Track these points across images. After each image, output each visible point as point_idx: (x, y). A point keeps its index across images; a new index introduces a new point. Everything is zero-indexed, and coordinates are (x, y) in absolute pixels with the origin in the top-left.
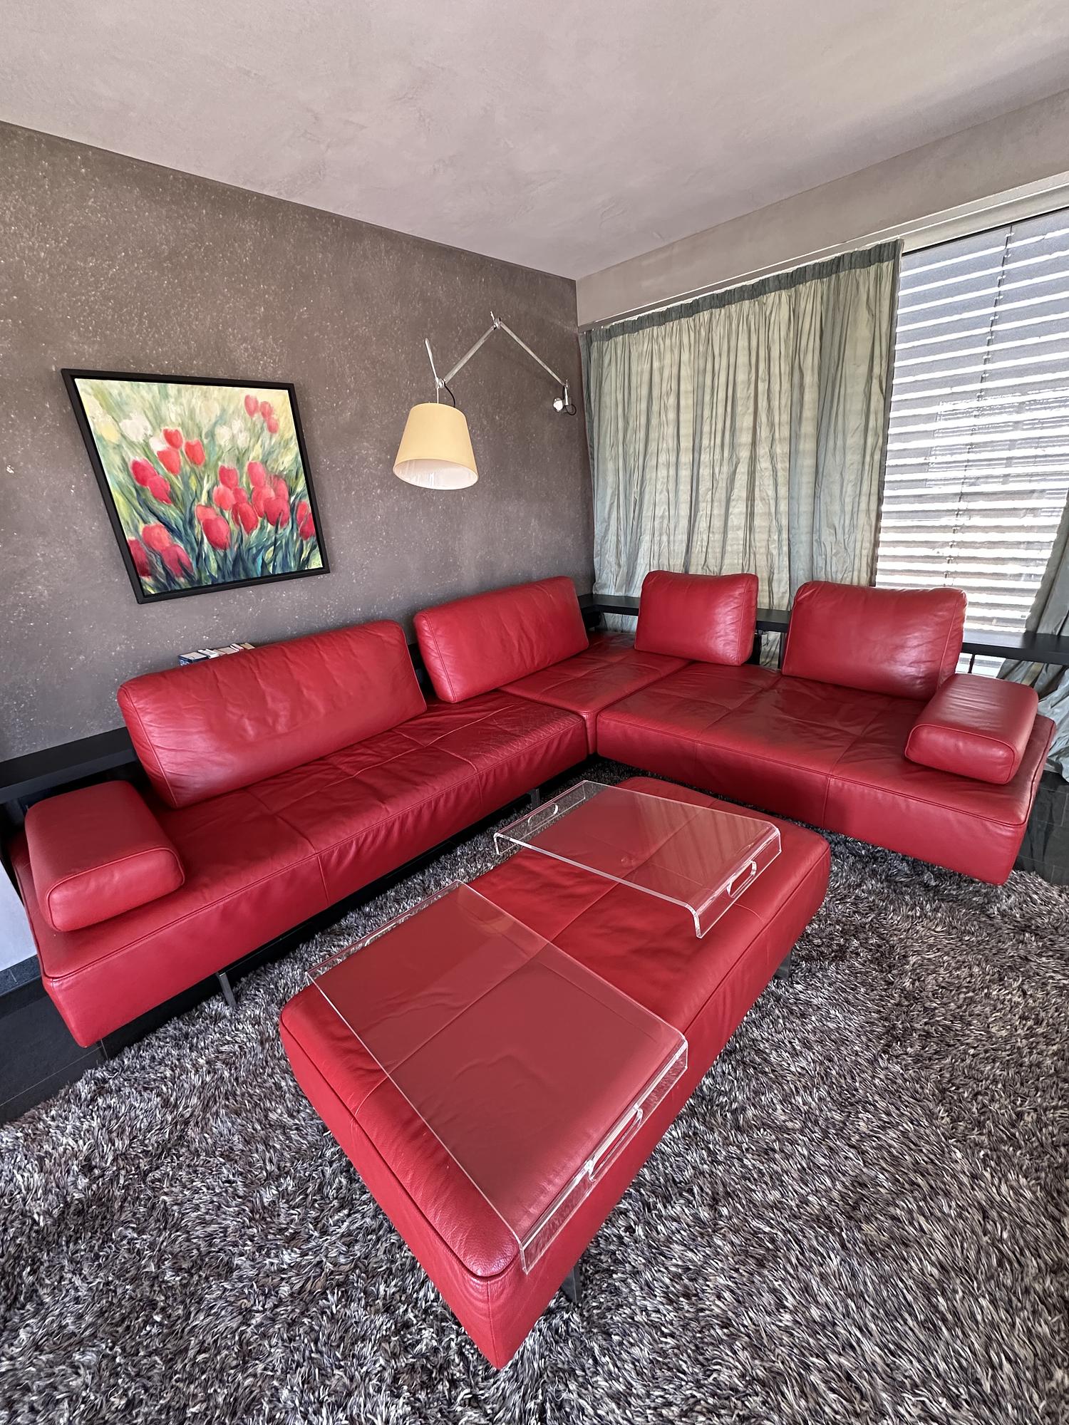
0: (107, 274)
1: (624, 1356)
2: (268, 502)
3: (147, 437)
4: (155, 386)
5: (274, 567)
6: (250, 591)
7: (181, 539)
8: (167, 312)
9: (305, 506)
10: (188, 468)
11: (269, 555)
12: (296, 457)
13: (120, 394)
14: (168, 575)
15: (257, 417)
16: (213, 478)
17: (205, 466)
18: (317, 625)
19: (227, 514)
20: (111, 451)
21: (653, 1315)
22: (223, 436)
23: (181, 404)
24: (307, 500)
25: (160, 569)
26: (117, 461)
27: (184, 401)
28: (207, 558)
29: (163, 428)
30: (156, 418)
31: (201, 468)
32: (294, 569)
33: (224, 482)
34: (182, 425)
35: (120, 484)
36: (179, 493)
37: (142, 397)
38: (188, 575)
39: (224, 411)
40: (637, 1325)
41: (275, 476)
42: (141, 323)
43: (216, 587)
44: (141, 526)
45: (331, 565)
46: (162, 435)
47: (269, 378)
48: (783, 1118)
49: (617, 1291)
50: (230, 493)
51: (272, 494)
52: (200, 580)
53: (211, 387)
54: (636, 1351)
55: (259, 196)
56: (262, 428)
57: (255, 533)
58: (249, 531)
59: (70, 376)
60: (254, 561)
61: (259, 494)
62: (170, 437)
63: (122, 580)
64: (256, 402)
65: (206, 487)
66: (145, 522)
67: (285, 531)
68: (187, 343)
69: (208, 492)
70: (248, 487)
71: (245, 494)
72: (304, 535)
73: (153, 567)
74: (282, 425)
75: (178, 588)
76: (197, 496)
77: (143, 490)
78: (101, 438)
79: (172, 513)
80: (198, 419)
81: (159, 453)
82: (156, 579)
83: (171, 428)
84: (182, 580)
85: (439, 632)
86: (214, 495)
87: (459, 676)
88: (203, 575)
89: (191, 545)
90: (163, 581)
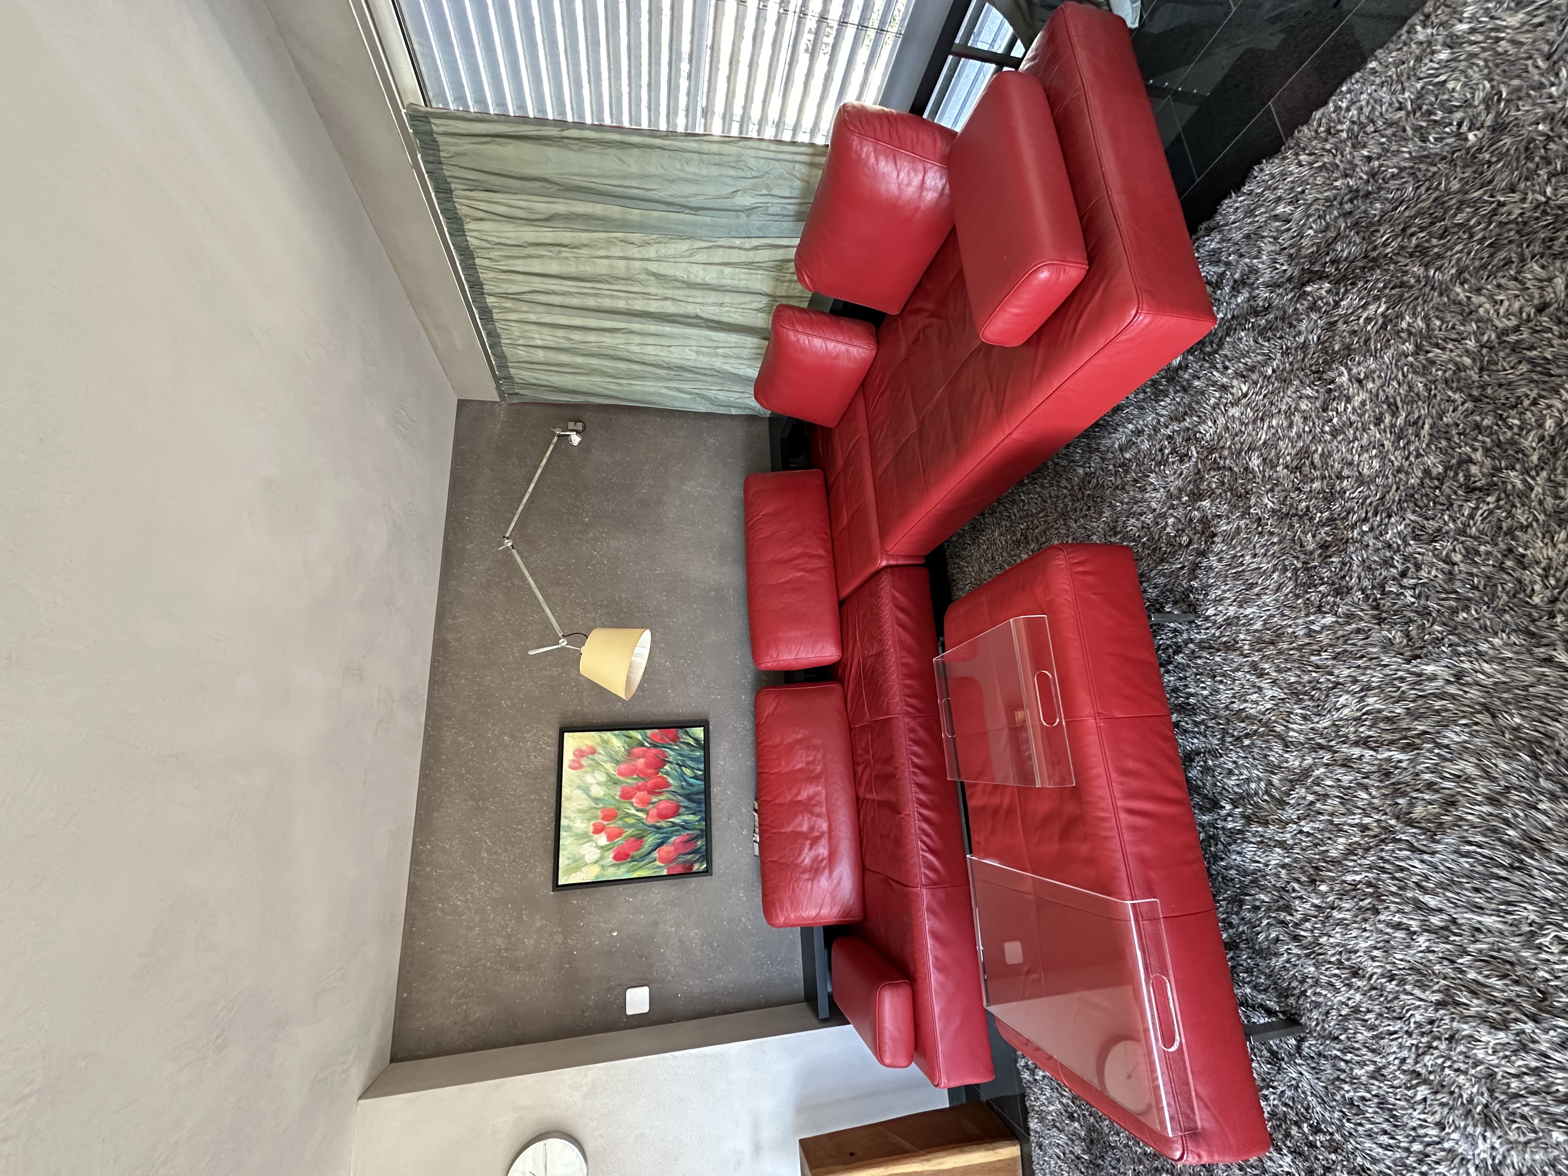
0: (490, 846)
1: (1356, 1045)
2: (647, 765)
3: (597, 846)
4: (563, 834)
5: (698, 769)
6: (715, 790)
7: (671, 837)
8: (512, 810)
9: (653, 735)
10: (620, 822)
11: (688, 772)
12: (615, 735)
13: (569, 858)
14: (695, 852)
15: (584, 761)
16: (628, 805)
17: (618, 809)
18: (750, 739)
19: (654, 799)
20: (605, 873)
21: (1350, 1003)
22: (597, 791)
23: (575, 818)
24: (649, 732)
25: (690, 857)
26: (612, 870)
27: (572, 815)
28: (684, 821)
29: (591, 834)
30: (584, 838)
31: (619, 812)
32: (702, 753)
33: (631, 797)
34: (589, 820)
35: (628, 872)
36: (636, 832)
37: (570, 844)
38: (696, 838)
39: (579, 787)
40: (1346, 1018)
41: (628, 755)
42: (520, 830)
43: (707, 818)
44: (658, 863)
45: (703, 717)
46: (596, 836)
47: (555, 749)
48: (1297, 763)
49: (1317, 1005)
50: (639, 794)
51: (642, 760)
52: (701, 830)
53: (562, 794)
54: (1359, 1037)
55: (426, 725)
56: (593, 760)
57: (670, 780)
58: (668, 785)
59: (556, 887)
60: (691, 785)
61: (641, 772)
62: (598, 830)
63: (694, 882)
64: (573, 761)
65: (633, 811)
66: (656, 860)
67: (671, 755)
68: (532, 801)
69: (638, 810)
70: (635, 779)
71: (641, 783)
72: (675, 739)
73: (687, 861)
74: (590, 743)
75: (705, 847)
76: (640, 820)
77: (633, 857)
78: (597, 876)
79: (651, 840)
80: (584, 808)
81: (608, 840)
82: (697, 861)
83: (591, 829)
84: (699, 843)
85: (775, 655)
86: (639, 806)
87: (819, 646)
88: (698, 827)
89: (675, 831)
90: (697, 857)
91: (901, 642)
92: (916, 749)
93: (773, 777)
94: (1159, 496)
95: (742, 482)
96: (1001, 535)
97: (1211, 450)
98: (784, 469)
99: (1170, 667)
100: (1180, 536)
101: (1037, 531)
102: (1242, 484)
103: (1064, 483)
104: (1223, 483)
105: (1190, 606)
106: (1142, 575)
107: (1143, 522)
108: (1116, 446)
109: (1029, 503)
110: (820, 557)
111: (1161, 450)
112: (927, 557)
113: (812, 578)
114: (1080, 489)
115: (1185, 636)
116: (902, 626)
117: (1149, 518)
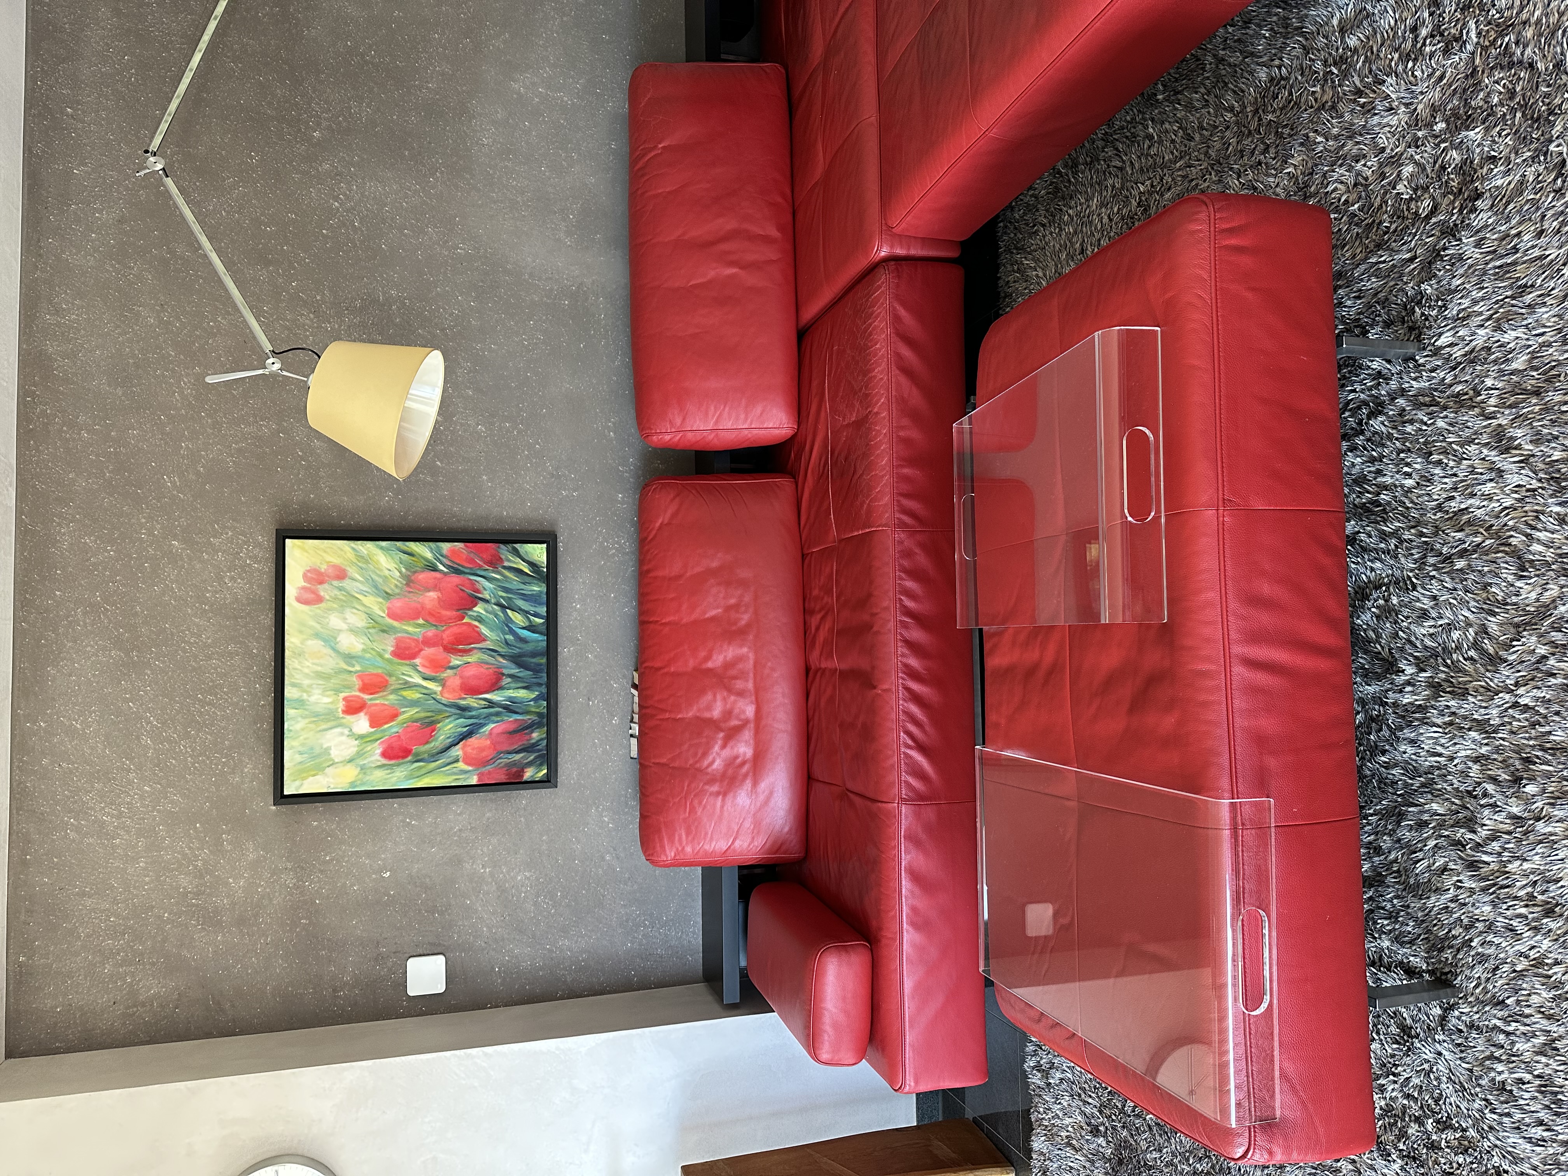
1: (1527, 1011)
2: (444, 603)
3: (352, 735)
4: (289, 712)
5: (536, 615)
6: (565, 651)
7: (484, 725)
8: (194, 669)
9: (453, 551)
10: (393, 697)
11: (518, 618)
12: (382, 548)
13: (301, 753)
14: (529, 749)
15: (324, 591)
16: (406, 669)
17: (390, 675)
18: (630, 569)
19: (456, 661)
20: (368, 778)
21: (1532, 953)
23: (310, 686)
24: (446, 547)
25: (518, 757)
26: (380, 774)
27: (306, 682)
28: (510, 699)
29: (341, 715)
30: (329, 720)
31: (392, 680)
32: (544, 588)
33: (413, 656)
34: (337, 691)
35: (409, 778)
36: (423, 715)
37: (303, 729)
38: (531, 727)
39: (317, 635)
40: (1521, 975)
41: (407, 585)
42: (210, 704)
43: (551, 695)
44: (461, 765)
45: (546, 526)
46: (349, 718)
47: (269, 568)
49: (1483, 959)
50: (428, 651)
51: (433, 595)
52: (539, 715)
53: (287, 644)
54: (1535, 999)
55: (19, 512)
56: (340, 589)
57: (484, 630)
58: (481, 638)
59: (281, 798)
60: (523, 640)
61: (431, 614)
62: (353, 708)
63: (525, 796)
64: (304, 588)
65: (417, 680)
66: (457, 761)
67: (487, 588)
68: (231, 655)
69: (425, 679)
70: (420, 625)
71: (431, 632)
72: (495, 562)
73: (514, 764)
74: (336, 561)
75: (545, 742)
76: (429, 694)
77: (417, 754)
78: (352, 784)
79: (449, 728)
80: (327, 670)
81: (372, 726)
82: (530, 764)
83: (341, 705)
84: (535, 735)
85: (678, 421)
86: (428, 673)
87: (758, 409)
88: (533, 710)
89: (491, 715)
90: (532, 758)
91: (902, 401)
92: (910, 584)
93: (666, 630)
94: (1394, 122)
95: (626, 84)
96: (1103, 205)
97: (1503, 28)
98: (708, 60)
99: (1359, 441)
100: (1418, 199)
101: (1168, 195)
102: (1547, 95)
103: (1229, 99)
104: (1512, 94)
105: (1411, 329)
106: (1339, 275)
107: (1359, 174)
108: (1335, 22)
109: (1160, 142)
110: (767, 240)
111: (1414, 29)
112: (964, 245)
113: (751, 279)
114: (1256, 111)
115: (1394, 385)
116: (906, 371)
117: (1368, 167)
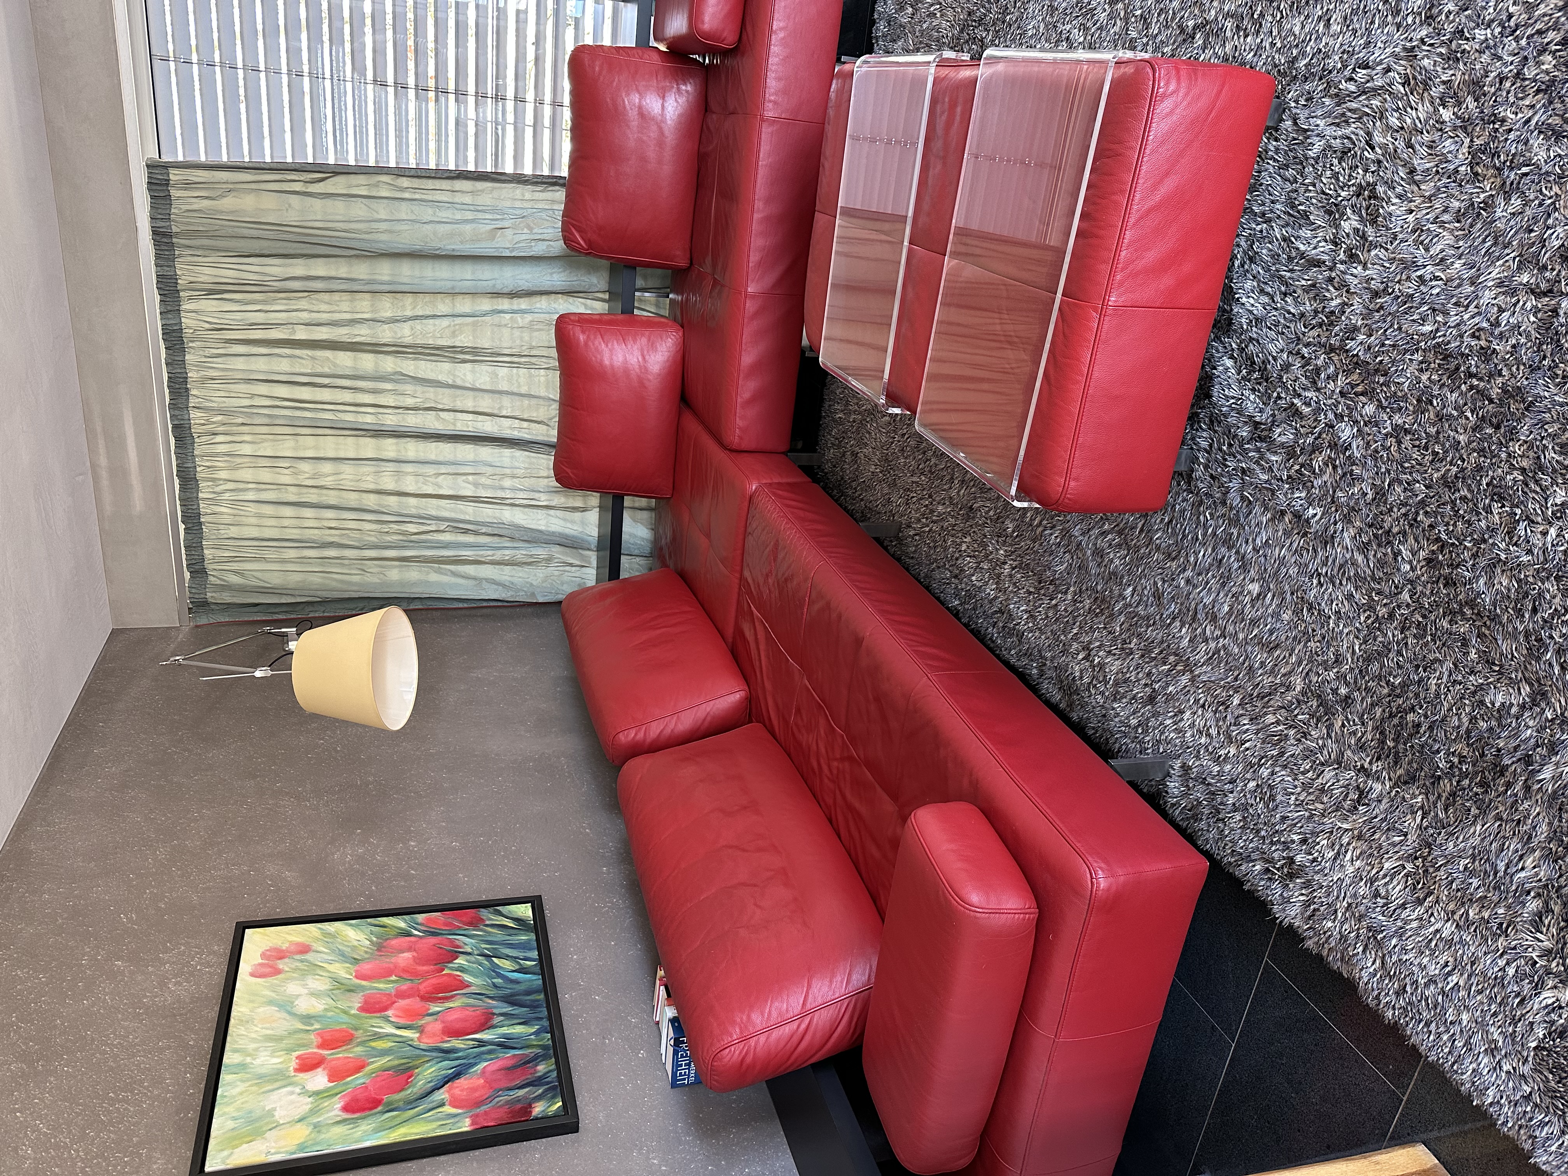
0: (45, 1134)
2: (418, 961)
3: (305, 1092)
4: (225, 1077)
5: (527, 959)
6: (565, 997)
7: (475, 1064)
8: (111, 1069)
9: (428, 919)
10: (359, 1049)
11: (505, 964)
12: (351, 925)
13: (234, 1119)
14: (536, 1082)
15: (284, 964)
16: (375, 1022)
17: (356, 1029)
19: (435, 1008)
20: (323, 1136)
22: (307, 1005)
23: (256, 1050)
24: (420, 917)
25: (521, 1092)
26: (339, 1128)
27: (252, 1046)
28: (504, 1036)
29: (293, 1074)
30: (277, 1080)
31: (359, 1033)
32: (533, 936)
33: (385, 1010)
34: (289, 1051)
35: (377, 1130)
36: (396, 1062)
37: (241, 1094)
38: (535, 1060)
39: (271, 1002)
41: (379, 950)
43: (555, 1028)
44: (448, 1109)
46: (302, 1075)
50: (402, 1003)
51: (407, 955)
52: (544, 1047)
53: (234, 1013)
56: (302, 961)
57: (467, 978)
58: (465, 985)
60: (514, 982)
61: (405, 970)
62: (307, 1065)
64: (261, 965)
65: (391, 1030)
66: (442, 1105)
67: (468, 943)
68: (161, 1050)
69: (399, 1028)
70: (393, 982)
71: (405, 986)
72: (476, 923)
73: (517, 1100)
74: (299, 940)
75: (555, 1074)
76: (404, 1042)
77: (390, 1103)
78: (301, 1147)
79: (428, 1073)
80: (279, 1032)
81: (330, 1081)
82: (539, 1098)
83: (293, 1064)
84: (541, 1068)
86: (402, 1022)
88: (535, 1043)
89: (483, 1053)
90: (540, 1091)
